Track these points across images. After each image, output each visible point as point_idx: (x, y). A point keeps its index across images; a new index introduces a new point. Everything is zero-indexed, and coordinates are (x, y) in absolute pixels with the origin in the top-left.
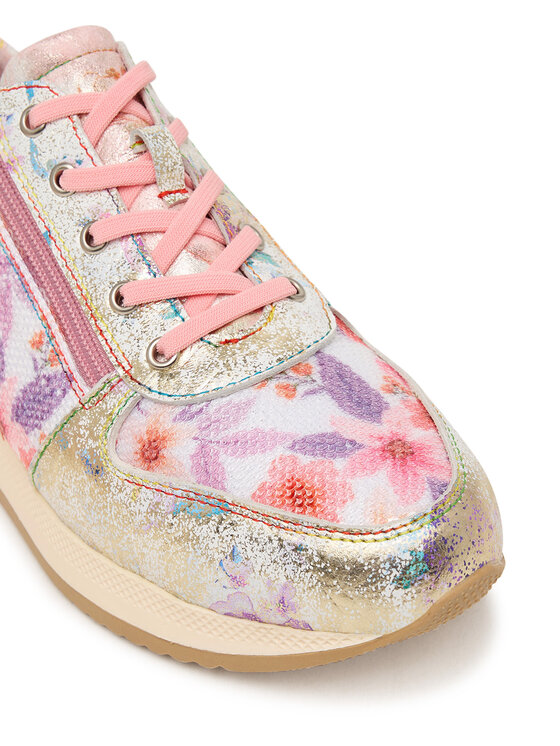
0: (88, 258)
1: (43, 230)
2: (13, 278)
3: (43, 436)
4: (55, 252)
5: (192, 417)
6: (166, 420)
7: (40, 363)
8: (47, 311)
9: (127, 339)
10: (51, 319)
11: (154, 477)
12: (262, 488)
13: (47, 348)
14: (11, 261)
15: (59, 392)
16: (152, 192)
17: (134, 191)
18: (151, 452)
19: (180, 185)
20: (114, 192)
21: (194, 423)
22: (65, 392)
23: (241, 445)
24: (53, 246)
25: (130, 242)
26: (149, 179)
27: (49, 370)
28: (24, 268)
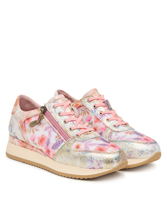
0: (65, 124)
1: (57, 121)
2: (51, 129)
3: (58, 150)
4: (59, 124)
5: (83, 142)
6: (79, 143)
7: (57, 140)
8: (58, 132)
9: (72, 134)
10: (59, 133)
11: (79, 150)
12: (95, 149)
13: (58, 138)
14: (51, 127)
15: (61, 143)
16: (74, 116)
17: (71, 116)
18: (78, 147)
19: (77, 115)
20: (68, 115)
21: (84, 143)
22: (62, 142)
23: (91, 145)
24: (59, 123)
25: (71, 122)
26: (73, 114)
27: (59, 140)
28: (53, 127)
